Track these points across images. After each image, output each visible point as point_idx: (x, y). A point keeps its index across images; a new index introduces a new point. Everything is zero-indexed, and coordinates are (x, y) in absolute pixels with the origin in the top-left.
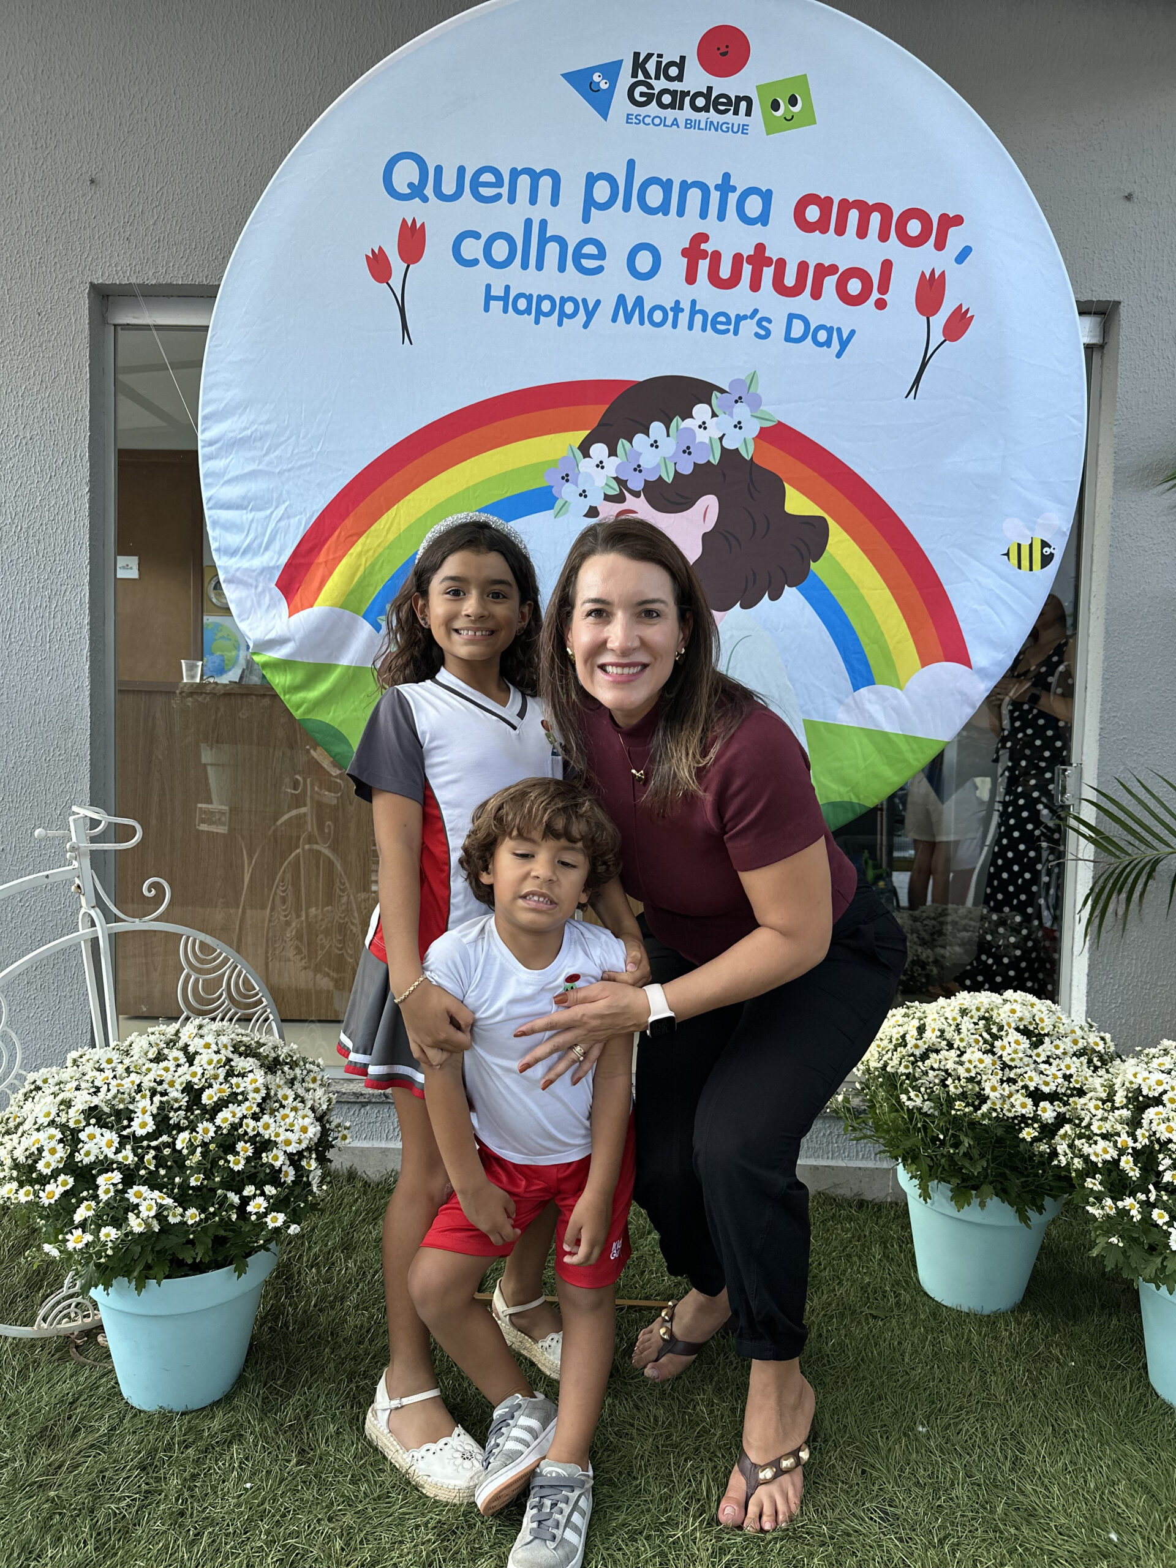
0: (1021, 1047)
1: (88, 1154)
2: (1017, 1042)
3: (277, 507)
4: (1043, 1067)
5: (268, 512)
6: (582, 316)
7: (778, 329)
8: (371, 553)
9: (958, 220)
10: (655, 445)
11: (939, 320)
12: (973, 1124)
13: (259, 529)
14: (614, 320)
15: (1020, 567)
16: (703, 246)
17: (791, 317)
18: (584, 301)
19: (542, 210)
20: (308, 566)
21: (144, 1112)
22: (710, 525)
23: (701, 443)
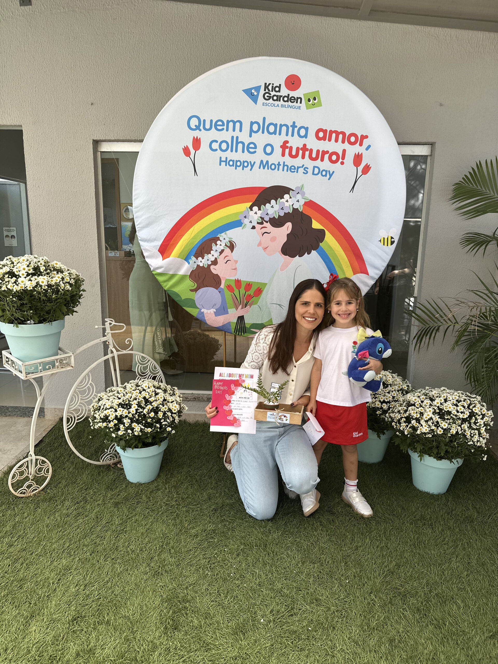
6: (250, 167)
7: (310, 171)
8: (187, 241)
9: (366, 137)
10: (272, 207)
11: (361, 168)
14: (260, 168)
15: (384, 245)
16: (287, 145)
17: (314, 167)
18: (250, 162)
19: (237, 133)
20: (168, 245)
22: (289, 231)
23: (286, 206)
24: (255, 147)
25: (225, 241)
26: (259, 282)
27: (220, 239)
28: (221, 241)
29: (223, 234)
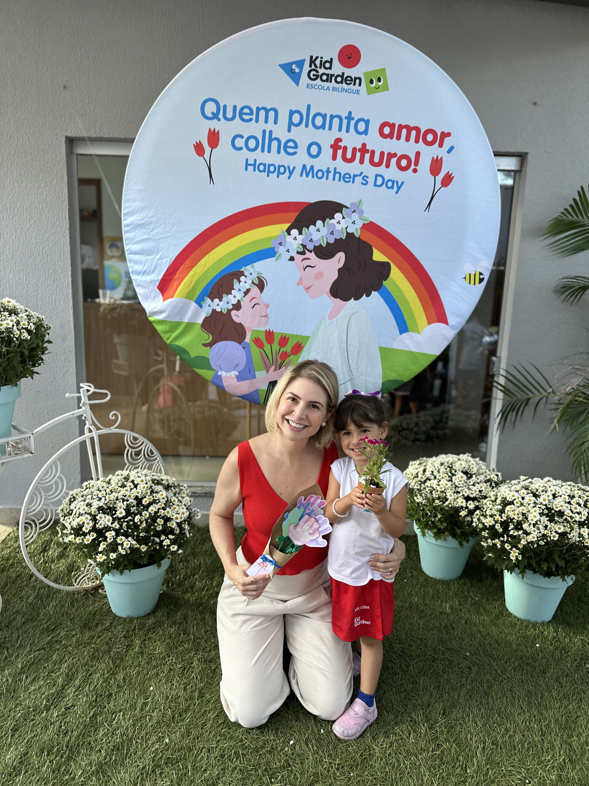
0: (463, 479)
1: (101, 525)
2: (462, 477)
3: (157, 254)
4: (471, 487)
5: (153, 256)
6: (287, 173)
7: (371, 181)
8: (197, 275)
9: (449, 135)
10: (318, 230)
11: (440, 178)
12: (442, 509)
13: (150, 264)
14: (301, 175)
15: (470, 283)
16: (340, 144)
17: (377, 176)
18: (289, 167)
19: (270, 126)
20: (171, 280)
21: (120, 508)
22: (341, 265)
23: (338, 230)
24: (296, 147)
25: (251, 277)
26: (299, 334)
27: (245, 274)
28: (246, 277)
29: (248, 267)
